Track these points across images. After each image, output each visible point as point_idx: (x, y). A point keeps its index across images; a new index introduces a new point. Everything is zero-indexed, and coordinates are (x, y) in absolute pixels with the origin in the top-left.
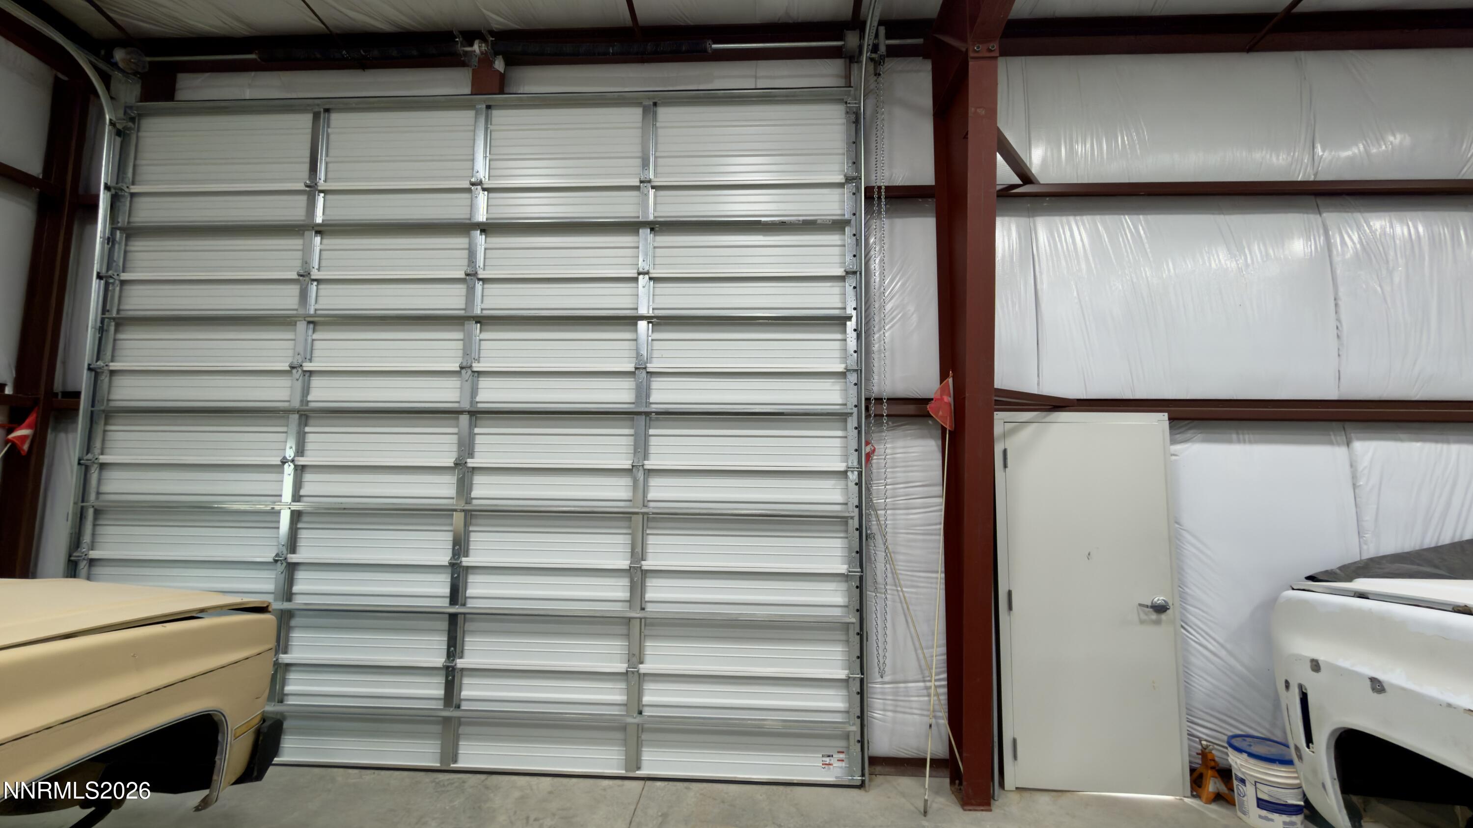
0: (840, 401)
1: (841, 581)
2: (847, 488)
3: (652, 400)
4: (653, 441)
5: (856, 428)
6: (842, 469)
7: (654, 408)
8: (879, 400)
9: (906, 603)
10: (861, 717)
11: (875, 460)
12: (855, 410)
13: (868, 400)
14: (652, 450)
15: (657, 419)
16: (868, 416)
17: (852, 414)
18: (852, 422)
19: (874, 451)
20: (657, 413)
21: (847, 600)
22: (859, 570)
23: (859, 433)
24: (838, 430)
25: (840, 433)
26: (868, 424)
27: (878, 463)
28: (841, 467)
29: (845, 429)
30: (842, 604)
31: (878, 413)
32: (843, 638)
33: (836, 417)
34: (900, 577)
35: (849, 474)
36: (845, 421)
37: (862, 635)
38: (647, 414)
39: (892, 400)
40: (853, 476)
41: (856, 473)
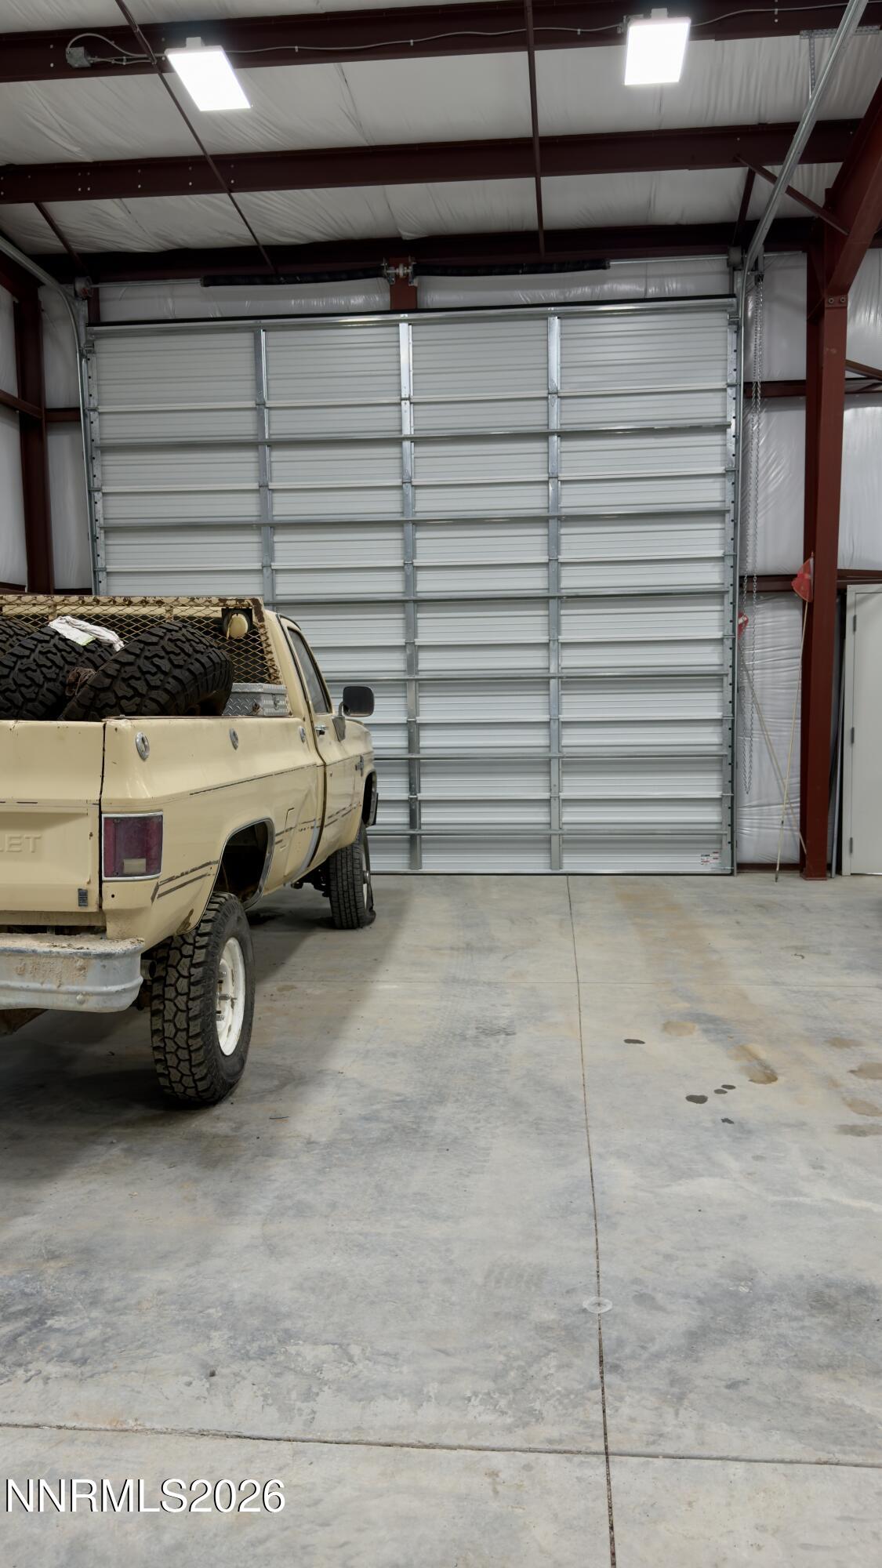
0: (719, 581)
1: (716, 726)
2: (723, 652)
3: (562, 586)
4: (564, 620)
5: (731, 603)
6: (719, 637)
7: (564, 592)
8: (751, 577)
9: (770, 744)
10: (732, 825)
11: (748, 630)
12: (731, 588)
13: (742, 578)
14: (563, 627)
15: (566, 602)
16: (741, 593)
17: (728, 592)
18: (729, 598)
19: (746, 622)
20: (568, 597)
21: (721, 740)
22: (731, 715)
23: (734, 607)
24: (717, 605)
25: (718, 608)
26: (741, 598)
27: (750, 632)
28: (718, 635)
29: (722, 604)
30: (718, 743)
31: (750, 590)
32: (718, 768)
33: (715, 595)
34: (766, 723)
35: (725, 640)
36: (723, 597)
37: (733, 764)
38: (560, 598)
39: (763, 578)
40: (729, 643)
41: (731, 640)
